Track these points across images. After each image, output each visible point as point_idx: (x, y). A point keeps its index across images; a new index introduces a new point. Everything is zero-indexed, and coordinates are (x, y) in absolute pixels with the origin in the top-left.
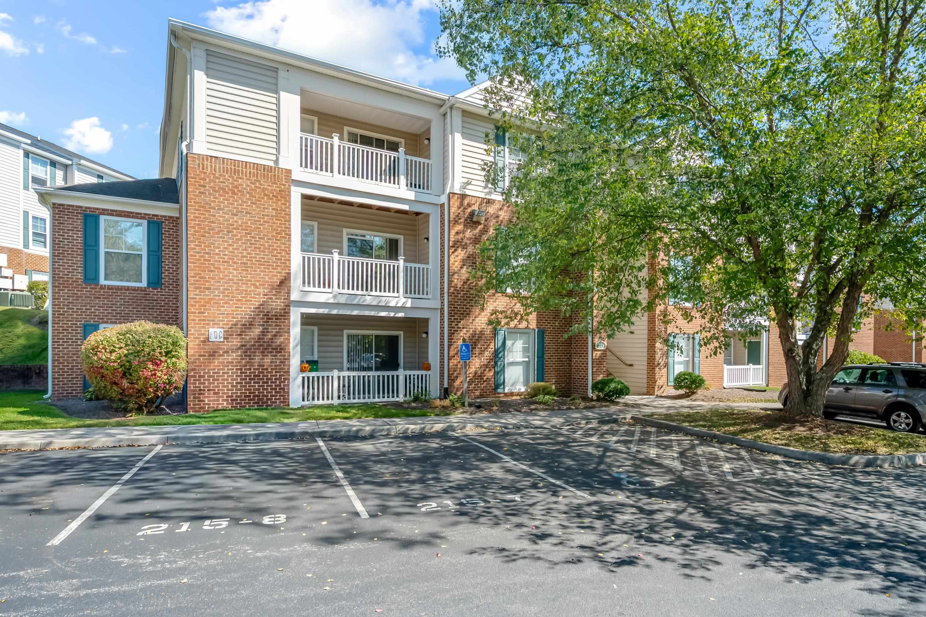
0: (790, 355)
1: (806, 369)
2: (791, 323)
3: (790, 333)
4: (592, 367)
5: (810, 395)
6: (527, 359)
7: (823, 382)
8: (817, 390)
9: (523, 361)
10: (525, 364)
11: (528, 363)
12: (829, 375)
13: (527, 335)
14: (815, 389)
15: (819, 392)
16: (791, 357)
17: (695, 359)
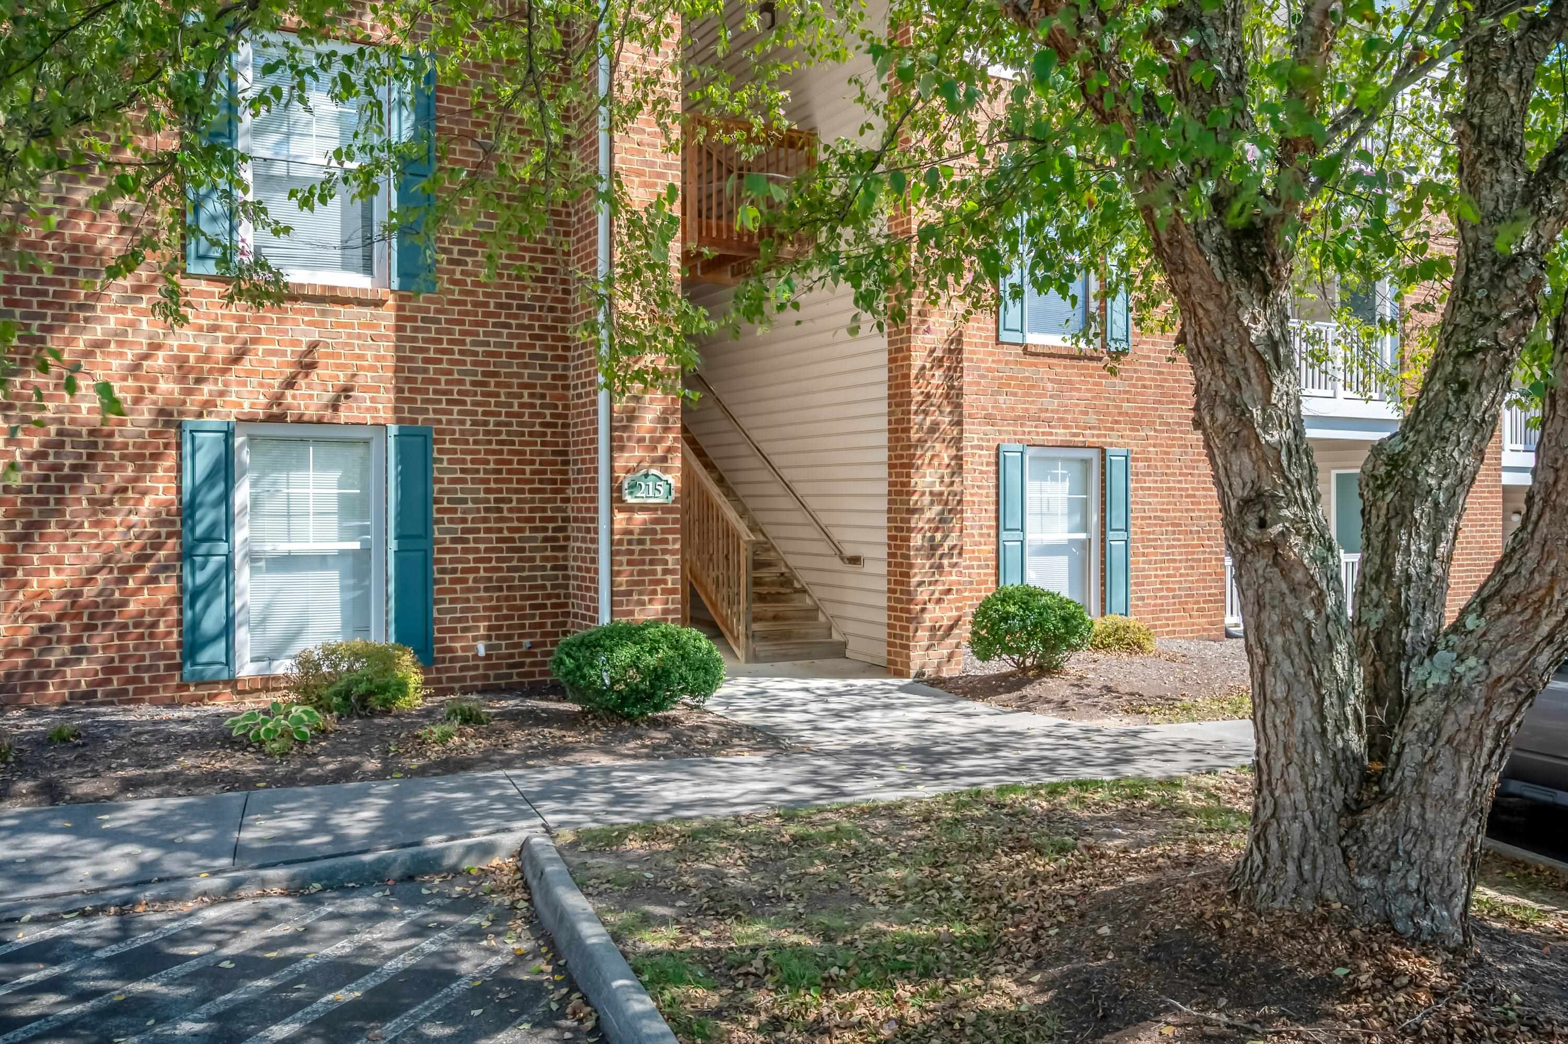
0: (1252, 532)
1: (1375, 618)
2: (1258, 331)
3: (1250, 394)
4: (613, 574)
5: (1381, 798)
6: (356, 545)
7: (1465, 713)
8: (1429, 765)
9: (343, 553)
10: (349, 560)
11: (362, 557)
12: (1501, 667)
13: (359, 451)
14: (1413, 754)
15: (1439, 782)
16: (1258, 544)
17: (1110, 535)
